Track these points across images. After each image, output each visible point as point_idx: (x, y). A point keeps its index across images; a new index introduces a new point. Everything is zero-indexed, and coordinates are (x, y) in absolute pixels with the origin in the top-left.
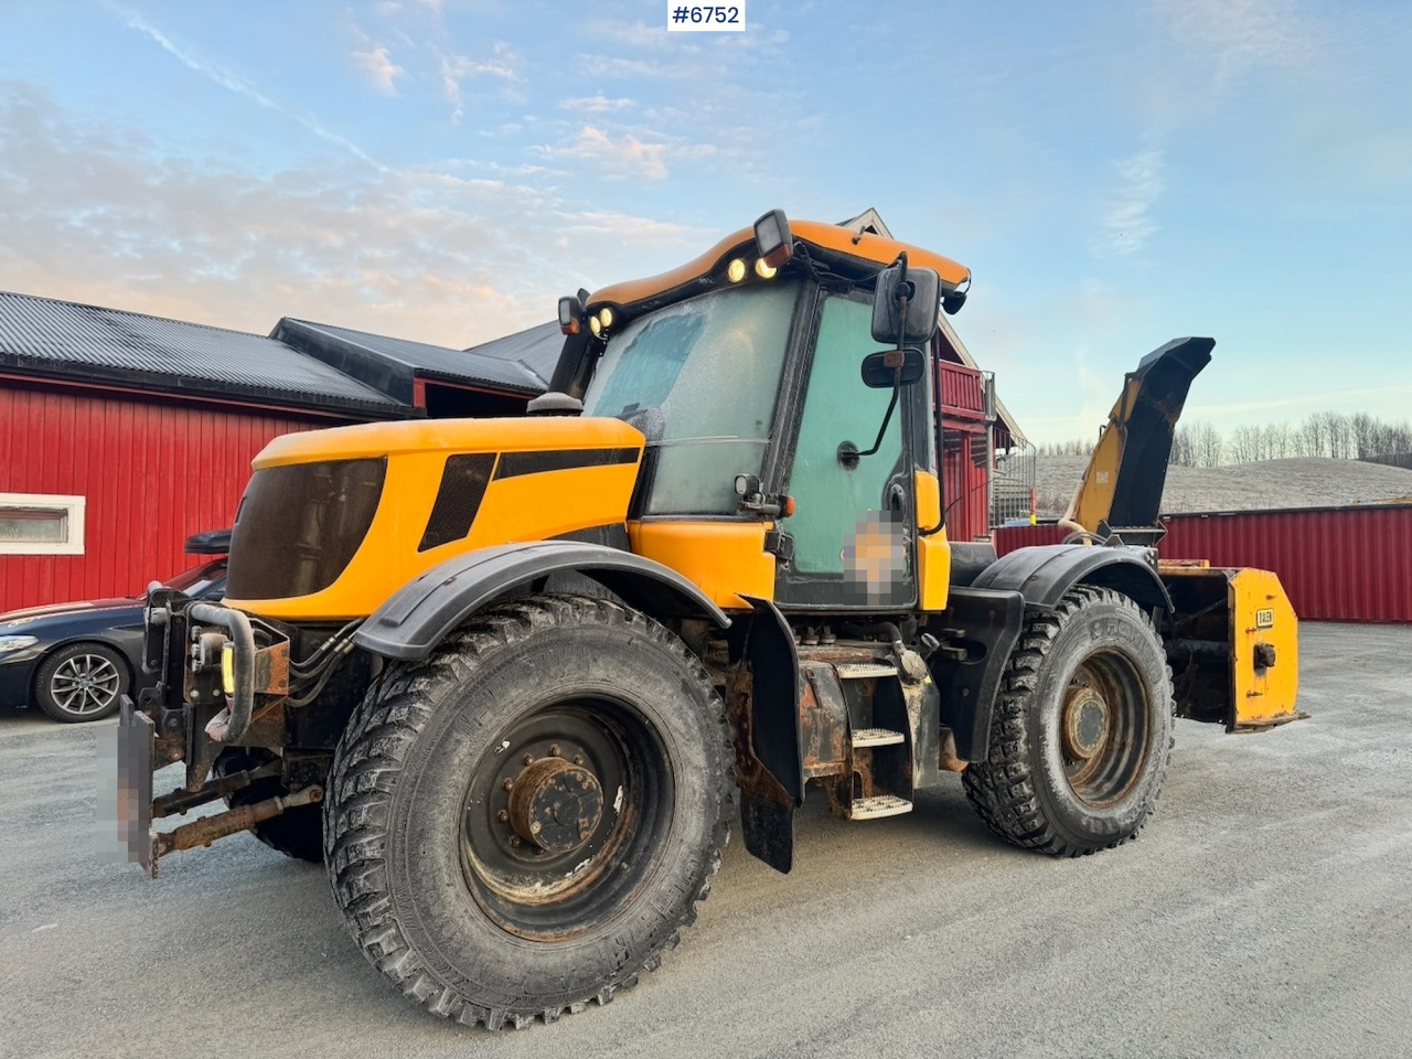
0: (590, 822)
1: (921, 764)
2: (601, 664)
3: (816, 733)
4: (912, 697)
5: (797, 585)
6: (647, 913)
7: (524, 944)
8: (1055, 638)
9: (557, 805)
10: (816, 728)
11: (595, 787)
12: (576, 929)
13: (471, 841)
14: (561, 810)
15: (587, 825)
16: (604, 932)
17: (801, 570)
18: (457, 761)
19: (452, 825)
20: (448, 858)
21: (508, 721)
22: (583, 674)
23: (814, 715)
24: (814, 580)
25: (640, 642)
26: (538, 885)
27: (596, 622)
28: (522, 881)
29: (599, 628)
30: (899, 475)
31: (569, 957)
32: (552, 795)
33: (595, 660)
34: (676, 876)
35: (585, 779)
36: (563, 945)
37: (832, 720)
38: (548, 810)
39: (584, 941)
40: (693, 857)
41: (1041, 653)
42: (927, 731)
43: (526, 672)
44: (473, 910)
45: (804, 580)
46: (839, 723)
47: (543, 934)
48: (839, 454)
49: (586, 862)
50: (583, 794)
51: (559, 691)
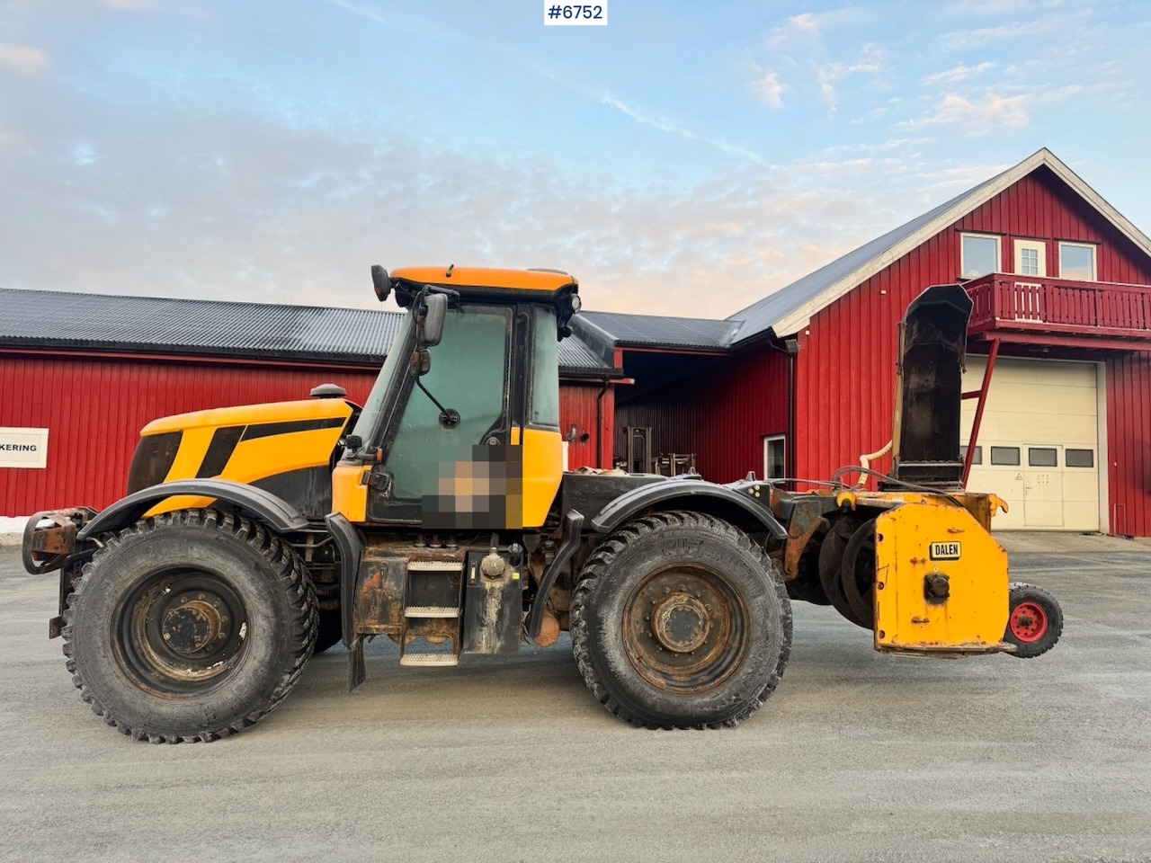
0: (202, 638)
1: (502, 637)
2: (195, 549)
3: (375, 604)
4: (492, 588)
5: (393, 507)
6: (230, 696)
7: (150, 697)
8: (621, 552)
9: (180, 626)
10: (376, 602)
11: (205, 619)
12: (186, 695)
13: (148, 639)
14: (182, 629)
15: (199, 640)
16: (202, 700)
17: (397, 496)
18: (107, 593)
19: (106, 626)
20: (104, 643)
21: (139, 576)
22: (184, 554)
23: (374, 593)
24: (408, 504)
25: (225, 539)
26: (189, 670)
27: (197, 526)
28: (180, 667)
29: (197, 528)
30: (497, 431)
31: (175, 710)
32: (176, 621)
33: (191, 547)
34: (250, 677)
35: (198, 614)
36: (174, 702)
37: (390, 597)
38: (174, 628)
39: (188, 703)
40: (262, 668)
41: (604, 563)
42: (508, 614)
43: (147, 551)
44: (119, 673)
45: (399, 504)
46: (396, 600)
47: (166, 694)
48: (440, 418)
49: (221, 663)
50: (196, 622)
51: (170, 563)
